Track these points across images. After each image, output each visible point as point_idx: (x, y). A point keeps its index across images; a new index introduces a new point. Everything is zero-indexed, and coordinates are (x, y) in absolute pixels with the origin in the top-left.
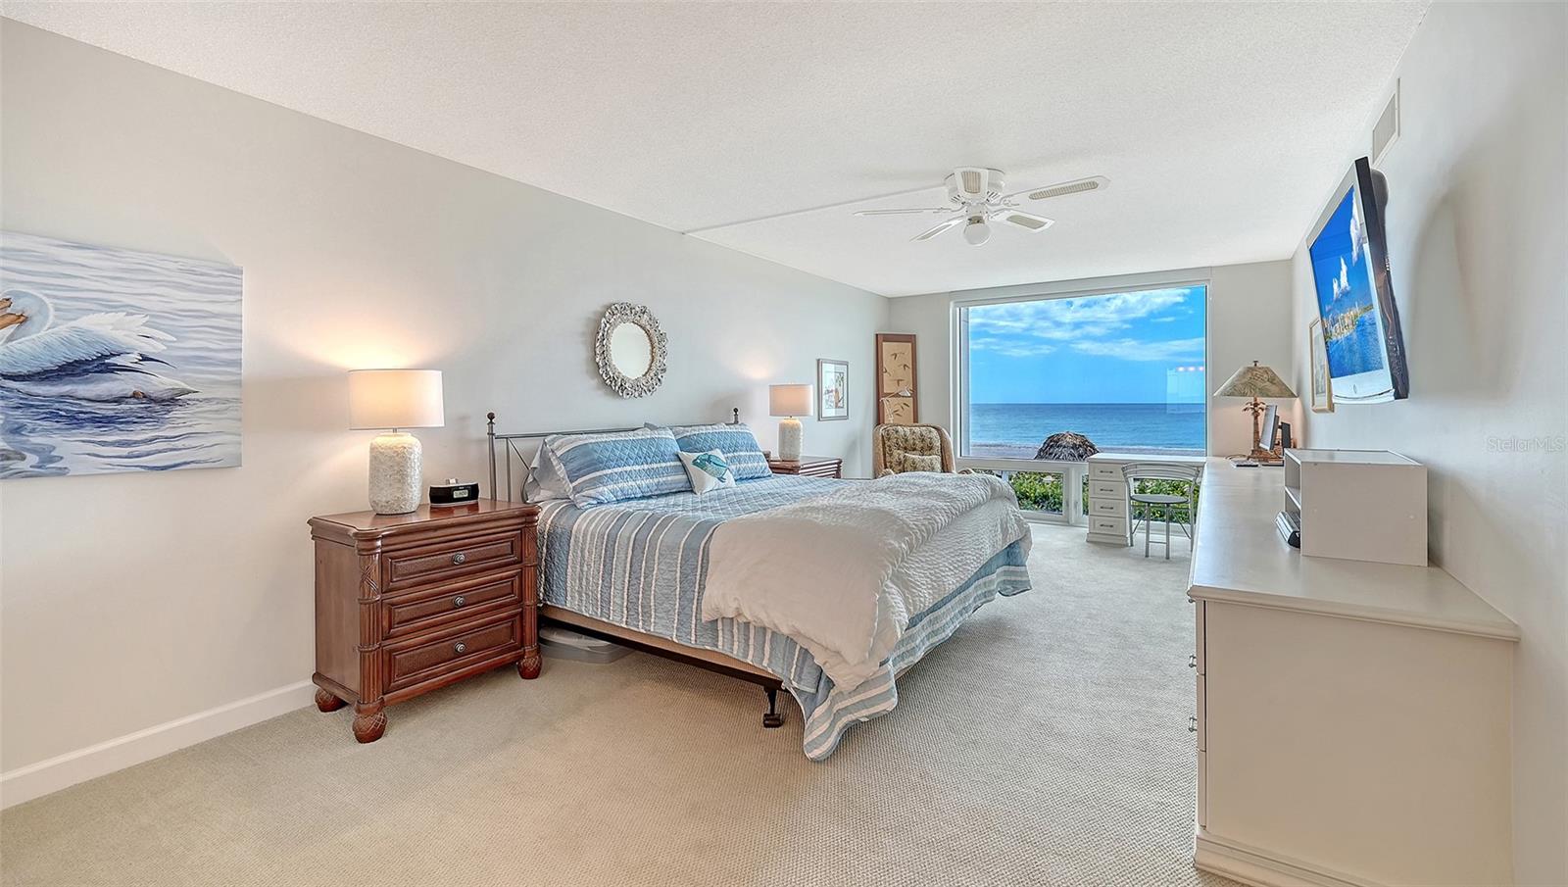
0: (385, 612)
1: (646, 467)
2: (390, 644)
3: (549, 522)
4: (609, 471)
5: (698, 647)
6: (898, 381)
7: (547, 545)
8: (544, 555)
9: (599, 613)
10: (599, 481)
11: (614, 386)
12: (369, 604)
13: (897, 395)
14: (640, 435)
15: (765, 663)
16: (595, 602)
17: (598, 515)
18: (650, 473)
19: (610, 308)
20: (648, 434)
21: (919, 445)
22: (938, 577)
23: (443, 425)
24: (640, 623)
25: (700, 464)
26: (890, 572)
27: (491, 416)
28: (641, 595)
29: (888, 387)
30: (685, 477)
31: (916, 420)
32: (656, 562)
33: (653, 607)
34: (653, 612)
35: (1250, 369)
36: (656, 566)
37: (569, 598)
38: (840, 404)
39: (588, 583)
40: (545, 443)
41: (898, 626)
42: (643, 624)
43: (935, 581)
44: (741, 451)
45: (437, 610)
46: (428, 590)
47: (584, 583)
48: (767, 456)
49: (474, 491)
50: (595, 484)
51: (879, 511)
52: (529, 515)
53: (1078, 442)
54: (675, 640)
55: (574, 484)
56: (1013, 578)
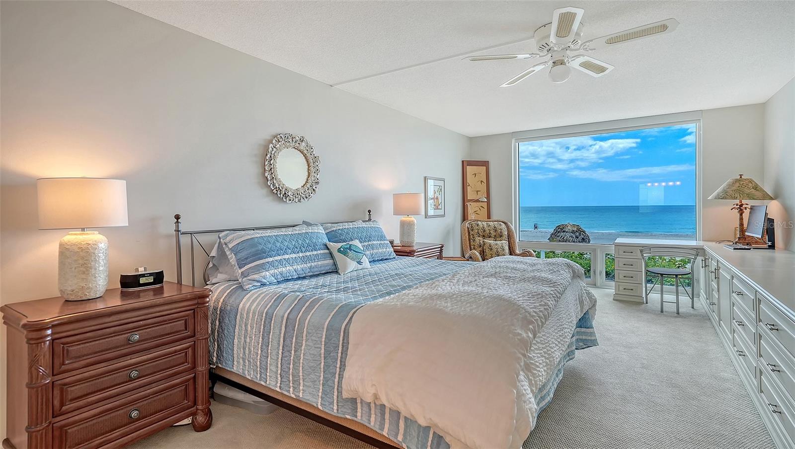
0: (57, 392)
1: (301, 255)
2: (60, 421)
3: (222, 300)
4: (271, 259)
5: (339, 415)
6: (477, 191)
7: (219, 319)
8: (217, 327)
9: (258, 377)
10: (261, 268)
11: (280, 194)
12: (37, 388)
13: (478, 201)
14: (297, 230)
15: (400, 438)
16: (255, 368)
17: (259, 296)
18: (304, 260)
19: (277, 137)
20: (304, 229)
21: (493, 234)
22: (550, 354)
23: (127, 225)
24: (291, 389)
25: (343, 252)
26: (522, 364)
27: (177, 217)
28: (291, 366)
29: (470, 196)
30: (331, 261)
31: (489, 217)
32: (304, 338)
33: (301, 377)
34: (301, 381)
35: (737, 181)
36: (304, 342)
37: (235, 363)
38: (439, 207)
39: (250, 352)
40: (220, 238)
41: (530, 415)
42: (293, 390)
43: (547, 359)
44: (374, 240)
45: (112, 384)
46: (102, 368)
47: (247, 352)
48: (392, 242)
49: (159, 277)
50: (259, 270)
51: (500, 298)
52: (201, 298)
53: (575, 229)
54: (320, 407)
55: (243, 269)
56: (584, 337)
